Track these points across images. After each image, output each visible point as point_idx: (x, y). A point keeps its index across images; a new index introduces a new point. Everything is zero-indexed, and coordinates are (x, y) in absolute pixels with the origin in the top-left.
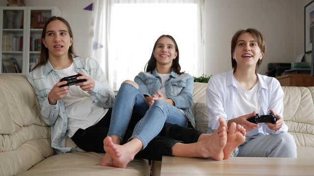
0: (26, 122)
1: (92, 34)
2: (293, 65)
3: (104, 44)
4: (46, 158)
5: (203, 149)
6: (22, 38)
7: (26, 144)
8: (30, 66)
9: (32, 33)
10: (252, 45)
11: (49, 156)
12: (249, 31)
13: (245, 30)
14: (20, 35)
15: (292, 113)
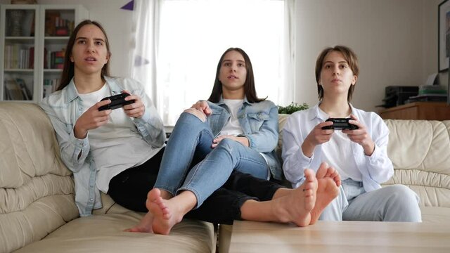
0: (39, 170)
1: (132, 45)
2: (421, 89)
3: (150, 59)
4: (67, 222)
5: (282, 210)
6: (32, 51)
7: (39, 203)
8: (45, 90)
9: (46, 42)
10: (342, 67)
11: (72, 220)
12: (337, 49)
13: (333, 47)
14: (30, 46)
15: (420, 158)
